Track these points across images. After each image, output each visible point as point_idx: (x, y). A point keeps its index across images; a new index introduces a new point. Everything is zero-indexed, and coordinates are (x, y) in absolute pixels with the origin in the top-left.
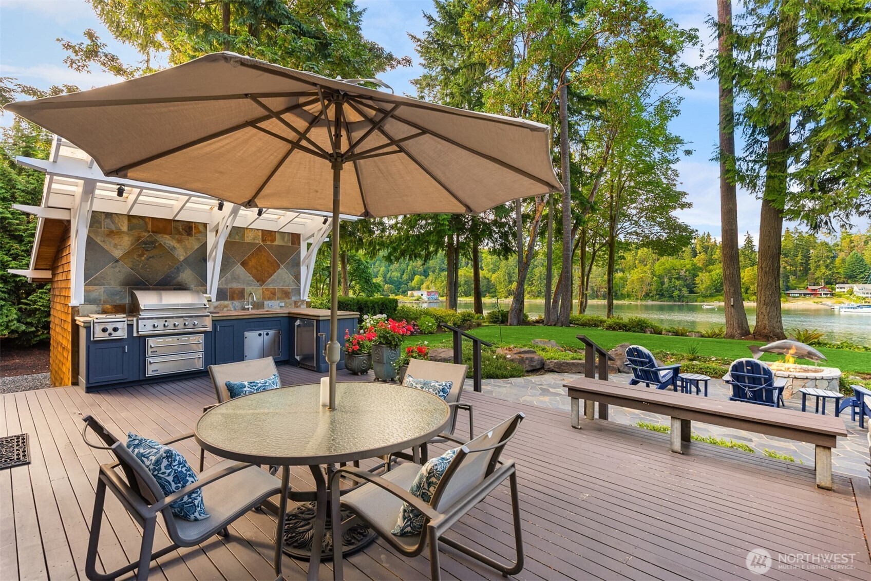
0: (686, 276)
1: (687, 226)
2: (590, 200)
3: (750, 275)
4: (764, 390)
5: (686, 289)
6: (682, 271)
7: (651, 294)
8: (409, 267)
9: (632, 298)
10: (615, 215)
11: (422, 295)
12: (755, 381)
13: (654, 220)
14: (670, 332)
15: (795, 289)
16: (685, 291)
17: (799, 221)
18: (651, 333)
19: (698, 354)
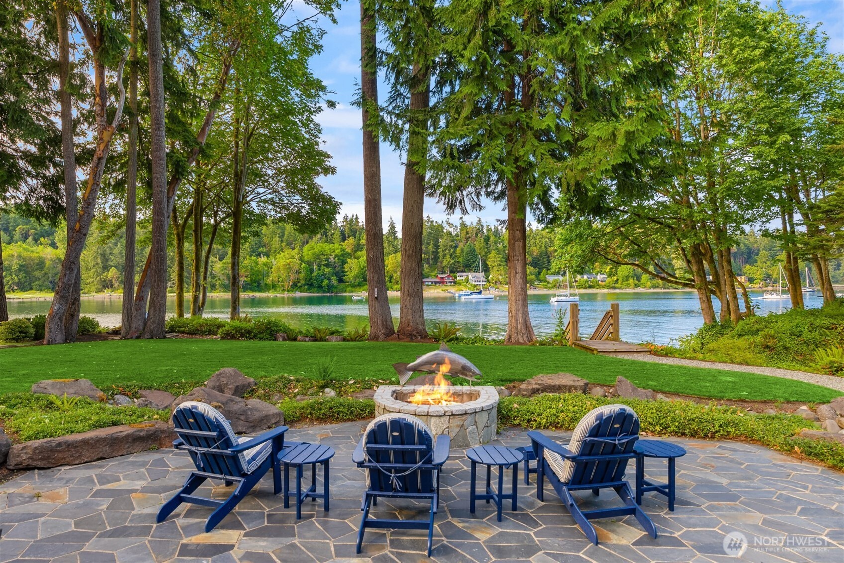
0: (335, 263)
1: (331, 197)
2: (199, 140)
3: (393, 263)
4: (418, 472)
5: (335, 278)
6: (331, 257)
7: (299, 284)
9: (278, 289)
10: (242, 171)
12: (405, 457)
13: (295, 187)
14: (307, 336)
15: (428, 277)
16: (334, 281)
17: (438, 198)
18: (284, 340)
19: (333, 375)
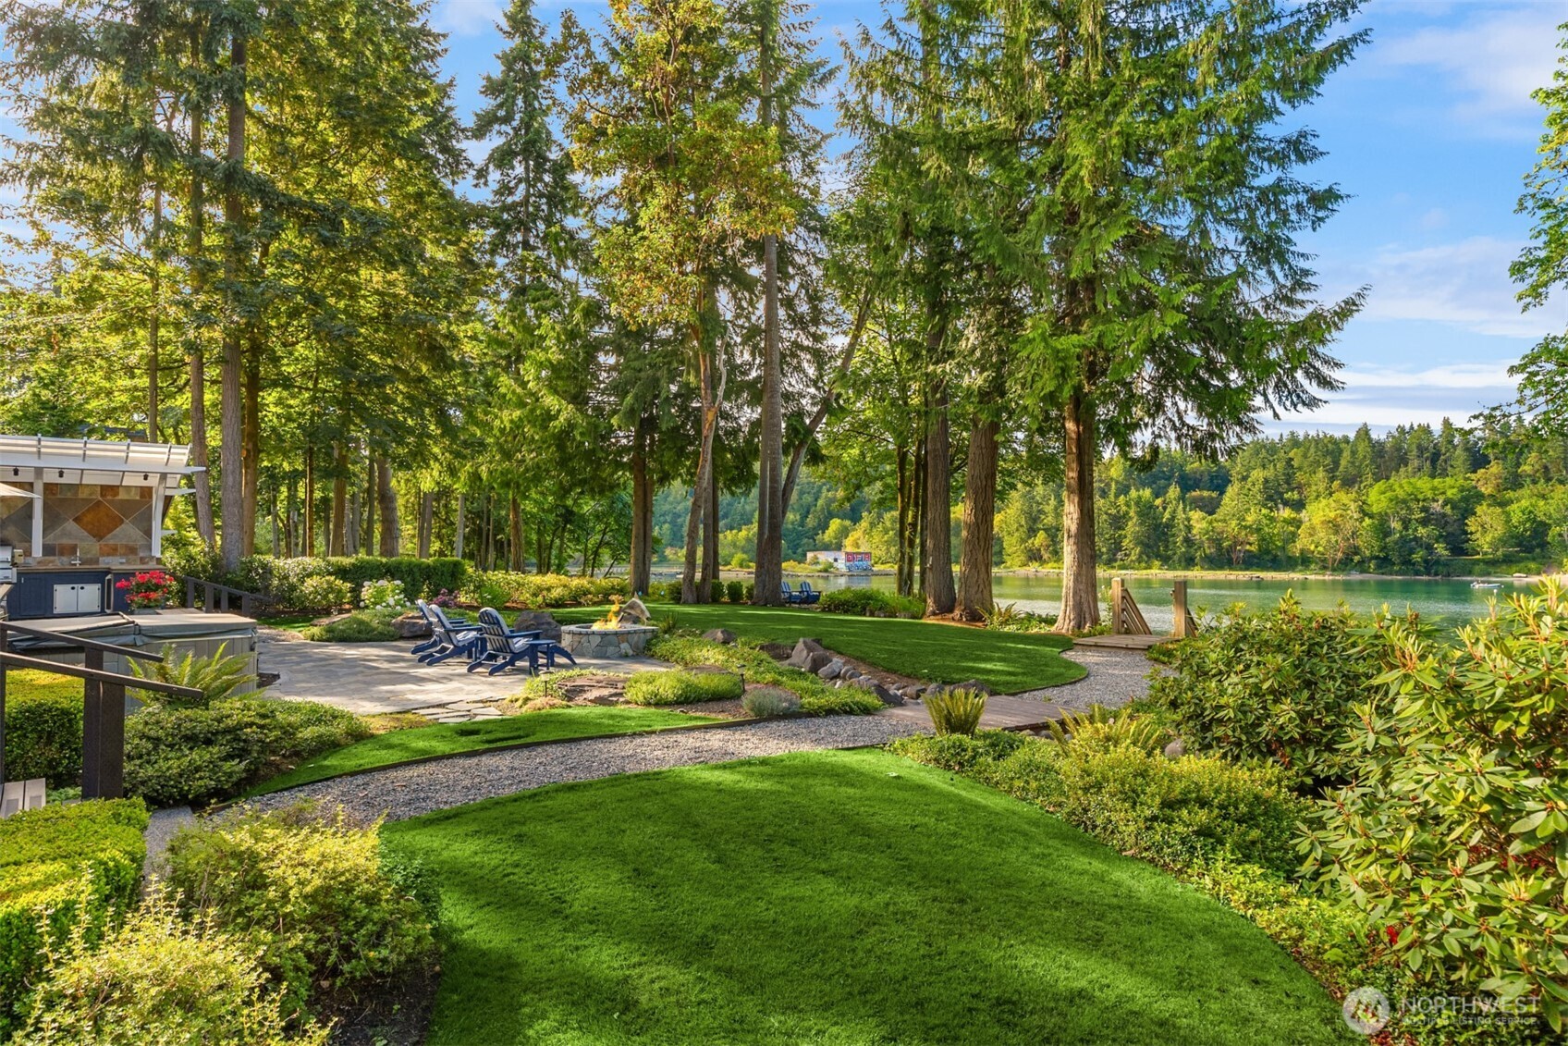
0: (1444, 515)
5: (1443, 545)
6: (1435, 505)
7: (1358, 558)
8: (820, 502)
9: (1312, 566)
11: (836, 560)
16: (1441, 549)
